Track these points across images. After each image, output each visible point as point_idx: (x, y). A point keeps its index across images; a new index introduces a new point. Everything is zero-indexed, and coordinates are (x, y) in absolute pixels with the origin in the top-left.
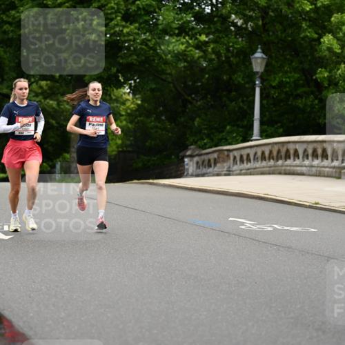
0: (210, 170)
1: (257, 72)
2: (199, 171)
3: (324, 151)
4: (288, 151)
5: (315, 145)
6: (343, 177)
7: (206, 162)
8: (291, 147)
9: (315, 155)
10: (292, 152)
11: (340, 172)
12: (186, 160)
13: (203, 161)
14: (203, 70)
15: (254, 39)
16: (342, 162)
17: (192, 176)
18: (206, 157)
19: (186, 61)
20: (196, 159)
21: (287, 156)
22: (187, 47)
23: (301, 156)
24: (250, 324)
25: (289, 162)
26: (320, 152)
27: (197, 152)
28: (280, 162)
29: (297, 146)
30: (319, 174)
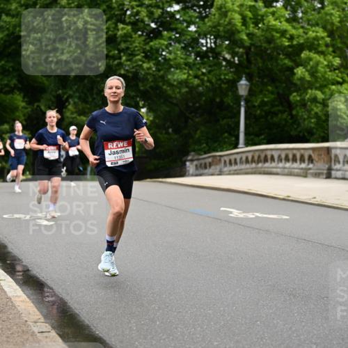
0: (206, 171)
1: (242, 96)
2: (197, 172)
3: (294, 156)
4: (266, 156)
5: (287, 152)
6: (309, 175)
7: (203, 165)
8: (269, 154)
9: (287, 159)
10: (269, 157)
11: (307, 173)
12: (188, 163)
13: (201, 164)
14: (201, 94)
15: (240, 70)
16: (308, 164)
17: (192, 175)
18: (203, 161)
19: (187, 87)
20: (195, 163)
21: (266, 160)
22: (188, 77)
23: (276, 160)
24: (238, 290)
25: (267, 165)
26: (291, 156)
27: (196, 157)
28: (260, 165)
29: (274, 153)
30: (290, 174)
